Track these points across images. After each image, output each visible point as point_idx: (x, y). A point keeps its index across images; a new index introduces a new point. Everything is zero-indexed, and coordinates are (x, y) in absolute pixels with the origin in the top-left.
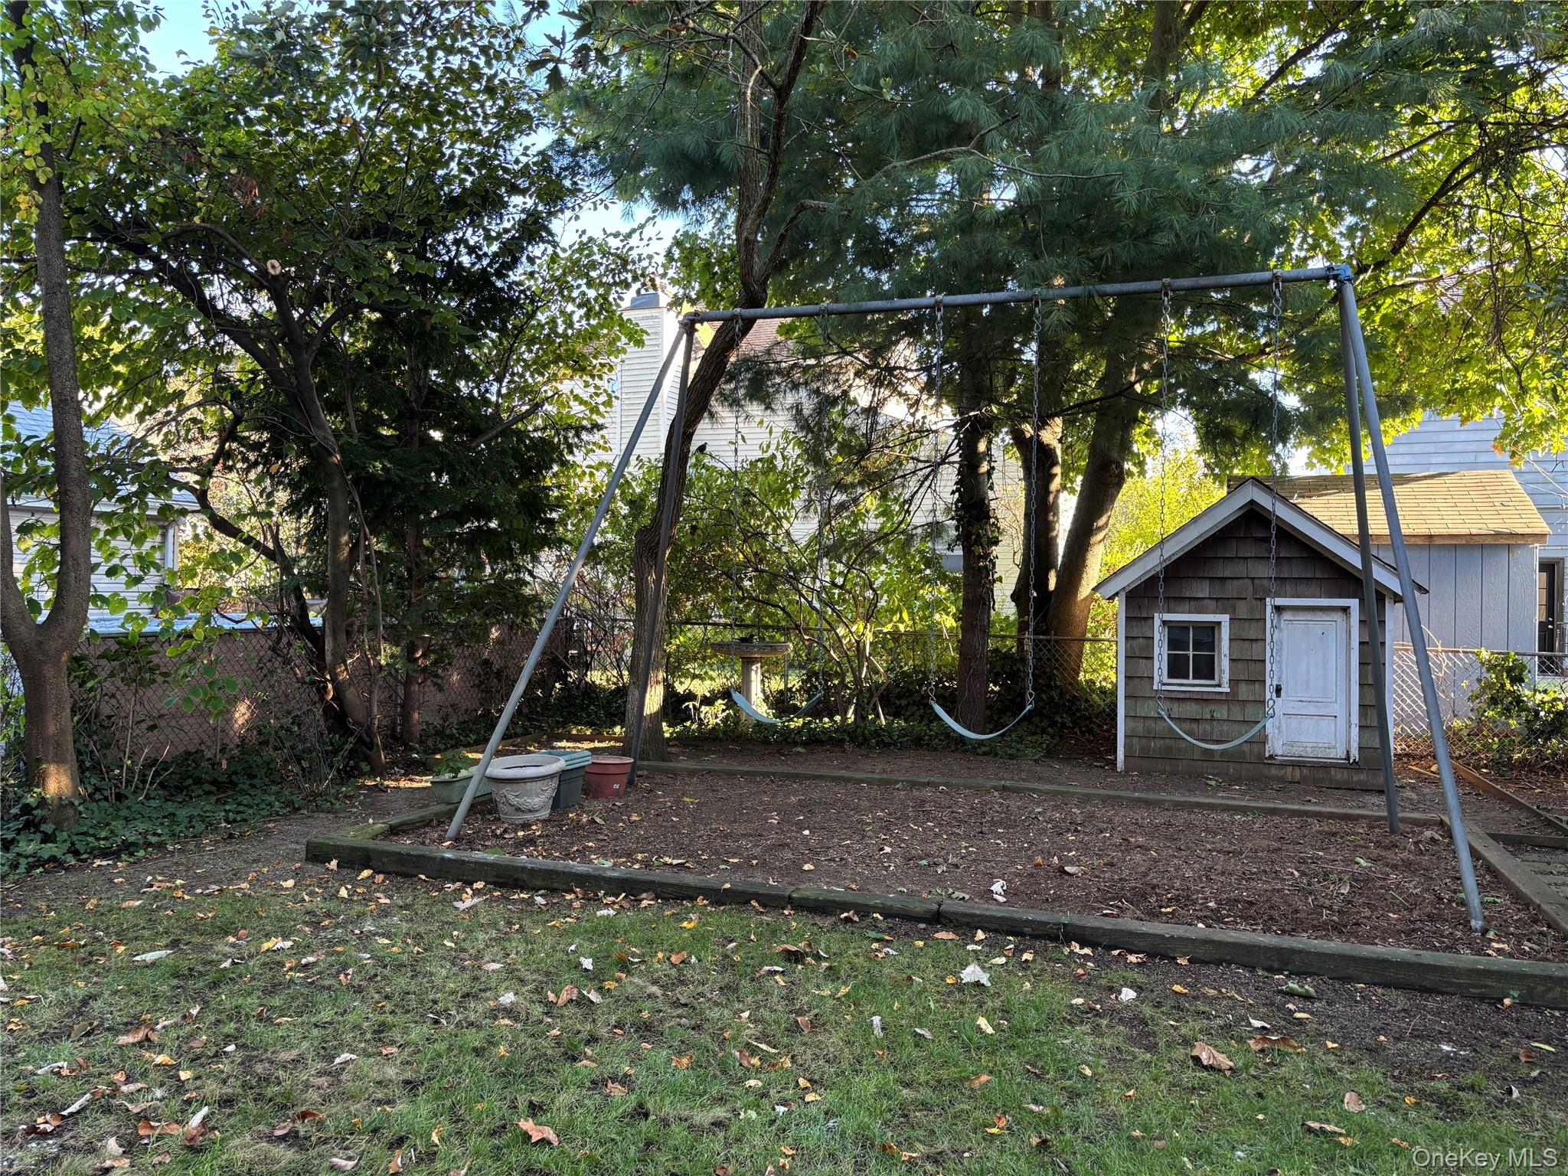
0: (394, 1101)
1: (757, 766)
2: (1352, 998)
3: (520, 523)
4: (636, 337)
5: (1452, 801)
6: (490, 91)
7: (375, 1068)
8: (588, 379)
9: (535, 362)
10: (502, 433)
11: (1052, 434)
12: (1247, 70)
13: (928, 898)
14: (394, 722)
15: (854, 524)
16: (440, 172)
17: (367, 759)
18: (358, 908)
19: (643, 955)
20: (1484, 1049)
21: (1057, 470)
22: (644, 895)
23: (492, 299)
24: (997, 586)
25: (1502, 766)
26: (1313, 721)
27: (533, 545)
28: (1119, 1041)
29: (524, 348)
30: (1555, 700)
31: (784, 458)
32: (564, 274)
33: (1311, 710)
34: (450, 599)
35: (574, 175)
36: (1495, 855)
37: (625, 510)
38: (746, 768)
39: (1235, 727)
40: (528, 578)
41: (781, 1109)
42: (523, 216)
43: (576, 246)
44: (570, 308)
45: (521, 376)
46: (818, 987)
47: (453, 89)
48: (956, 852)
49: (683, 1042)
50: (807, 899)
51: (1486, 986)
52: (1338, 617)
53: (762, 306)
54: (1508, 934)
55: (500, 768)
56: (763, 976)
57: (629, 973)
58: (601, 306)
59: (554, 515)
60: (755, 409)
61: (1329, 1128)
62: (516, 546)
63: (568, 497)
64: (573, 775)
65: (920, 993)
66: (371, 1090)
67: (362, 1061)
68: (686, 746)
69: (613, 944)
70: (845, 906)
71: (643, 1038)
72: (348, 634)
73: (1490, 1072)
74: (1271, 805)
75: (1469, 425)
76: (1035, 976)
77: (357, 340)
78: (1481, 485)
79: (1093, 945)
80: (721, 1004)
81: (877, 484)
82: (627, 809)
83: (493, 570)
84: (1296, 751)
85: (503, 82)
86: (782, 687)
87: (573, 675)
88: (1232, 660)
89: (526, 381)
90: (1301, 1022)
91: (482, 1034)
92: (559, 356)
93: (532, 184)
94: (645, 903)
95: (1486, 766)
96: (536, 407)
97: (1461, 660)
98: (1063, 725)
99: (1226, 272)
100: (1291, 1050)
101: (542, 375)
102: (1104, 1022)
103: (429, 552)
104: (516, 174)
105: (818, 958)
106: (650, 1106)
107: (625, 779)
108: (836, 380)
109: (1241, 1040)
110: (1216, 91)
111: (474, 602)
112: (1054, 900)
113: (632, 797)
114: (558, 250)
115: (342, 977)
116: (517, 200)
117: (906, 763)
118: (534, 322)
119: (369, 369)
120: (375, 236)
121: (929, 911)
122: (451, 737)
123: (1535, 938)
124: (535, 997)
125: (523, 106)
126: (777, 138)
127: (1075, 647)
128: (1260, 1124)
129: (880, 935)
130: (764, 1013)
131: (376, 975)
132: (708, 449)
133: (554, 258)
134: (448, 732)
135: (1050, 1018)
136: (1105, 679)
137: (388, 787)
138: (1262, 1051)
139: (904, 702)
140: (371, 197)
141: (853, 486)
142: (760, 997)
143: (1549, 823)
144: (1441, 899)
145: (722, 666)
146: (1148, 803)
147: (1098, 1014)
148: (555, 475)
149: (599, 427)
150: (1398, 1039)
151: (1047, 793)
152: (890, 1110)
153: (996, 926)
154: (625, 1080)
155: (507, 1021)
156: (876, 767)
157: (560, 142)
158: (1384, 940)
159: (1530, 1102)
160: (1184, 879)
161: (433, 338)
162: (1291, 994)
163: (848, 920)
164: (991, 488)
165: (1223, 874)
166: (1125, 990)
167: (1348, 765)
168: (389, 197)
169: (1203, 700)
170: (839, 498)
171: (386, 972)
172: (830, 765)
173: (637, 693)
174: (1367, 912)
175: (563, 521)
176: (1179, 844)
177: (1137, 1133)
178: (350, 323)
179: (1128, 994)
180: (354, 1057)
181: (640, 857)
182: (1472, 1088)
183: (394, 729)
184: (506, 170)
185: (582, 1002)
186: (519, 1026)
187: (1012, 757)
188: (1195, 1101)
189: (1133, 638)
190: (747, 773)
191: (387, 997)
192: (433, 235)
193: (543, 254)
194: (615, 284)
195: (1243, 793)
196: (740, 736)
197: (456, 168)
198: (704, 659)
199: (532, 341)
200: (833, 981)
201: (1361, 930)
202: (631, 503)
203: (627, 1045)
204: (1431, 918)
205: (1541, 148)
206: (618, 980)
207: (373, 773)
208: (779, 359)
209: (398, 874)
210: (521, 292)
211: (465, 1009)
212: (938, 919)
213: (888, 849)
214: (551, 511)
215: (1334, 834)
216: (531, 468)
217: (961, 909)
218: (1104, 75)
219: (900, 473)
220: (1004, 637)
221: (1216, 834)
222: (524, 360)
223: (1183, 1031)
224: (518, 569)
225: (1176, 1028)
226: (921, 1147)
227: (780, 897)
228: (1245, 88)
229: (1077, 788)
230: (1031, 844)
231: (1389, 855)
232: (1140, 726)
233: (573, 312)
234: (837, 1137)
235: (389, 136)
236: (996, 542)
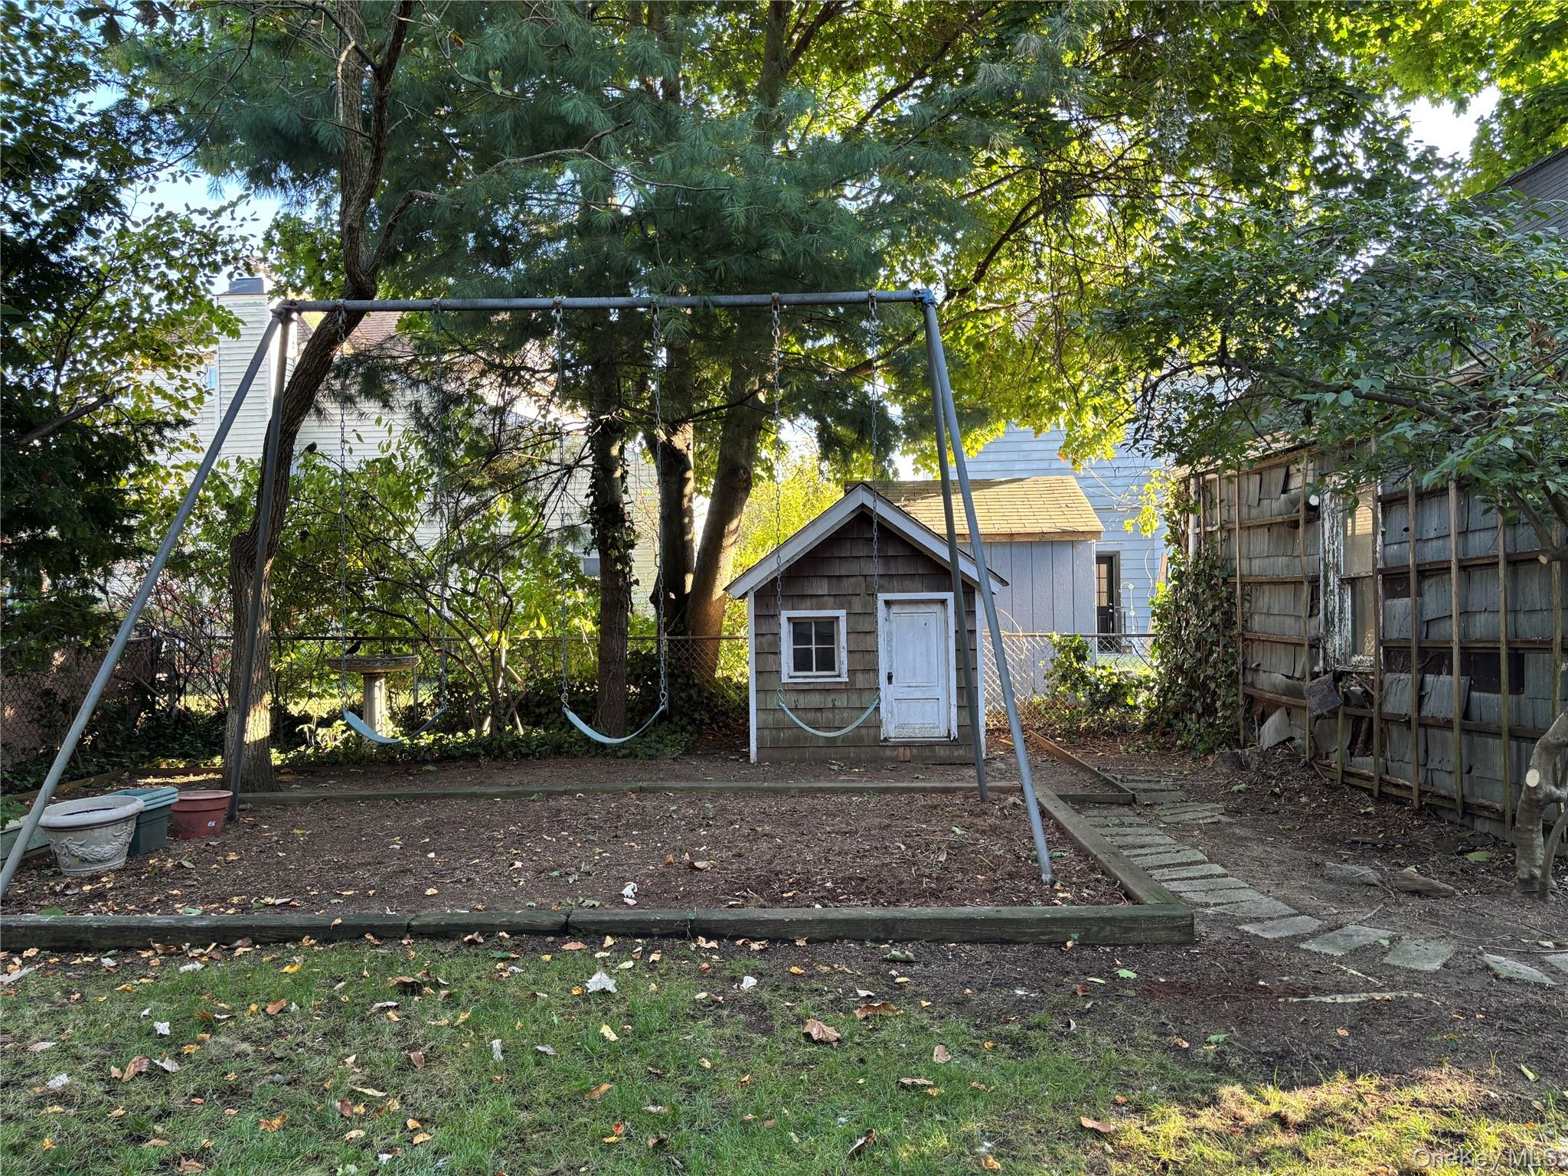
1: (383, 789)
2: (945, 957)
3: (85, 532)
4: (230, 326)
5: (1025, 770)
6: (34, 37)
8: (172, 370)
9: (102, 348)
10: (61, 428)
11: (684, 439)
12: (852, 102)
13: (556, 911)
15: (486, 528)
19: (233, 1010)
20: (1050, 988)
21: (690, 474)
22: (239, 943)
23: (45, 275)
24: (634, 588)
25: (1073, 735)
26: (920, 703)
27: (106, 556)
28: (739, 1029)
29: (89, 333)
30: (1111, 674)
31: (404, 458)
32: (137, 252)
33: (918, 694)
35: (145, 140)
36: (1063, 814)
37: (222, 515)
38: (366, 793)
39: (854, 713)
40: (98, 594)
41: (385, 1158)
42: (83, 183)
43: (152, 221)
44: (147, 289)
45: (86, 364)
46: (435, 1017)
48: (589, 859)
49: (275, 1101)
50: (428, 926)
51: (1052, 933)
52: (937, 608)
53: (371, 298)
54: (1071, 883)
55: (59, 814)
56: (374, 1014)
57: (214, 1031)
58: (186, 289)
59: (133, 522)
60: (372, 407)
61: (919, 1081)
62: (83, 560)
63: (150, 501)
64: (156, 816)
65: (544, 1009)
68: (301, 773)
69: (195, 1002)
70: (468, 929)
71: (228, 1104)
73: (1054, 1010)
74: (884, 785)
75: (1041, 436)
76: (661, 976)
78: (1051, 490)
79: (718, 937)
80: (324, 1052)
81: (509, 487)
82: (224, 848)
83: (54, 584)
84: (907, 733)
85: (51, 29)
86: (411, 702)
87: (162, 701)
88: (849, 652)
89: (92, 369)
90: (901, 986)
91: (22, 1128)
92: (135, 342)
93: (91, 147)
94: (240, 951)
95: (1060, 735)
96: (105, 399)
97: (1038, 643)
98: (702, 721)
99: (829, 290)
100: (890, 1014)
101: (114, 364)
102: (726, 1013)
104: (69, 134)
105: (437, 986)
107: (223, 815)
108: (458, 378)
109: (848, 1011)
110: (826, 119)
111: (29, 623)
112: (683, 897)
113: (232, 834)
114: (128, 224)
116: (73, 164)
117: (545, 772)
118: (102, 304)
121: (556, 923)
123: (1092, 885)
124: (96, 1075)
125: (78, 58)
126: (380, 121)
127: (711, 645)
128: (861, 1088)
129: (505, 955)
130: (374, 1054)
132: (319, 449)
133: (123, 232)
135: (674, 1017)
136: (741, 675)
138: (866, 1018)
139: (543, 710)
141: (483, 489)
142: (370, 1037)
143: (1107, 782)
144: (1019, 858)
145: (341, 684)
146: (775, 792)
147: (721, 1006)
148: (132, 476)
149: (186, 423)
150: (981, 990)
151: (682, 790)
152: (505, 1137)
153: (625, 930)
154: (202, 1155)
155: (57, 1108)
156: (514, 779)
157: (126, 103)
158: (972, 900)
159: (1084, 1032)
160: (805, 862)
162: (894, 961)
163: (472, 942)
164: (626, 492)
165: (839, 854)
166: (746, 978)
167: (951, 743)
169: (825, 690)
170: (468, 501)
172: (465, 782)
173: (237, 718)
174: (960, 876)
175: (144, 528)
176: (801, 829)
177: (750, 1116)
179: (749, 982)
181: (235, 900)
182: (1038, 1026)
184: (57, 129)
185: (155, 1073)
186: (72, 1112)
187: (651, 757)
188: (804, 1077)
189: (762, 635)
190: (368, 798)
193: (109, 227)
194: (202, 265)
195: (860, 775)
196: (363, 757)
198: (321, 677)
199: (97, 326)
200: (452, 1008)
201: (954, 894)
202: (228, 507)
203: (207, 1114)
204: (1011, 876)
205: (1090, 196)
206: (200, 1042)
208: (394, 354)
210: (82, 269)
211: (3, 1101)
212: (566, 930)
213: (518, 864)
214: (129, 517)
215: (935, 807)
216: (101, 469)
217: (590, 917)
218: (725, 93)
219: (533, 476)
220: (643, 639)
221: (835, 816)
222: (90, 346)
223: (798, 1010)
224: (85, 584)
225: (790, 1009)
226: (535, 1170)
227: (397, 927)
228: (849, 118)
229: (712, 783)
230: (664, 843)
231: (979, 821)
232: (770, 718)
233: (151, 295)
236: (632, 546)
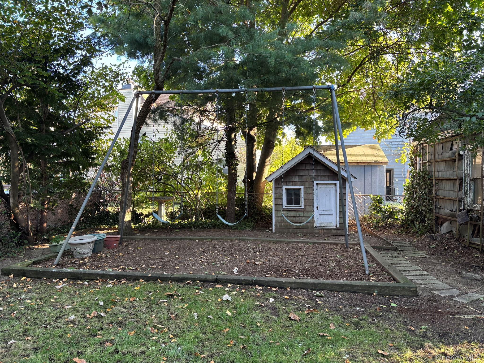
0: (29, 355)
1: (163, 236)
2: (334, 296)
3: (81, 159)
4: (122, 99)
5: (361, 238)
6: (68, 15)
7: (23, 345)
8: (106, 112)
9: (87, 106)
10: (76, 129)
11: (254, 132)
12: (309, 27)
13: (214, 275)
14: (37, 226)
15: (195, 159)
16: (51, 41)
17: (27, 239)
18: (20, 290)
19: (121, 299)
20: (368, 308)
21: (255, 143)
22: (122, 280)
23: (71, 84)
24: (238, 178)
25: (376, 227)
26: (327, 216)
27: (87, 166)
28: (268, 315)
29: (83, 101)
30: (390, 208)
31: (171, 138)
32: (97, 77)
33: (326, 213)
34: (57, 184)
35: (99, 45)
36: (373, 252)
37: (119, 154)
38: (159, 237)
39: (306, 218)
40: (85, 177)
41: (163, 345)
42: (82, 57)
43: (101, 68)
44: (99, 88)
45: (83, 110)
46: (178, 305)
47: (55, 13)
48: (223, 260)
49: (132, 326)
50: (176, 278)
51: (369, 290)
52: (333, 186)
53: (162, 90)
54: (375, 275)
55: (73, 240)
56: (160, 303)
57: (115, 305)
58: (110, 88)
59: (94, 156)
60: (162, 123)
61: (325, 334)
62: (81, 167)
63: (99, 150)
64: (100, 242)
65: (210, 305)
66: (21, 352)
67: (18, 343)
68: (140, 231)
69: (110, 296)
70: (188, 279)
71: (119, 326)
72: (19, 197)
73: (369, 315)
74: (315, 241)
75: (366, 131)
76: (245, 296)
77: (22, 96)
78: (371, 148)
79: (262, 286)
80: (146, 313)
81: (201, 147)
82: (118, 252)
83: (73, 174)
84: (323, 225)
85: (73, 12)
86: (172, 211)
87: (102, 208)
88: (304, 199)
89: (84, 112)
90: (319, 304)
91: (62, 330)
92: (96, 104)
93: (84, 47)
94: (123, 282)
95: (372, 227)
96: (88, 120)
97: (366, 198)
98: (258, 219)
99: (300, 85)
100: (316, 313)
101: (90, 110)
102: (264, 309)
103: (49, 168)
104: (79, 43)
105: (178, 296)
106: (119, 349)
107: (118, 242)
108: (187, 114)
109: (303, 311)
110: (300, 32)
111: (66, 185)
112: (252, 273)
113: (121, 248)
114: (94, 69)
115: (12, 314)
116: (79, 52)
117: (211, 233)
118: (87, 93)
119: (26, 106)
120: (27, 61)
121: (214, 279)
122: (58, 230)
123: (382, 275)
124: (82, 316)
125: (81, 20)
126: (166, 37)
127: (261, 196)
128: (306, 335)
129: (198, 287)
130: (160, 315)
131: (25, 313)
132: (147, 135)
133: (93, 72)
134: (57, 229)
135: (249, 309)
136: (270, 205)
137: (34, 248)
138: (308, 313)
139: (211, 214)
140: (26, 48)
141: (194, 147)
142: (159, 310)
143: (388, 243)
144: (358, 266)
145: (152, 205)
146: (280, 242)
147: (263, 307)
148: (94, 143)
149: (109, 127)
150: (345, 307)
151: (252, 240)
152: (198, 342)
153: (234, 282)
154: (112, 341)
155: (71, 325)
156: (202, 234)
157: (94, 34)
158: (343, 278)
159: (379, 323)
160: (290, 264)
161: (49, 97)
162: (317, 296)
163: (189, 283)
164: (236, 148)
165: (300, 262)
167: (337, 229)
168: (32, 48)
169: (296, 211)
170: (189, 151)
171: (29, 312)
172: (187, 235)
173: (122, 214)
174: (339, 271)
175: (97, 158)
176: (289, 254)
177: (272, 341)
178: (19, 90)
179: (272, 300)
180: (15, 341)
181: (121, 267)
182: (364, 319)
183: (37, 228)
184: (75, 42)
185: (99, 317)
186: (76, 326)
187: (242, 230)
188: (289, 330)
189: (277, 193)
190: (159, 239)
191: (29, 320)
192: (49, 62)
193: (89, 70)
194: (115, 81)
195: (307, 238)
196: (158, 227)
197: (57, 40)
198: (146, 202)
199: (86, 99)
200: (183, 303)
201: (337, 276)
202: (121, 152)
203: (113, 329)
204: (356, 271)
205: (386, 54)
206: (112, 308)
207: (29, 243)
208: (169, 107)
209: (35, 278)
210: (82, 82)
211: (57, 322)
212: (217, 281)
213: (203, 260)
214: (93, 155)
215: (331, 249)
216: (86, 141)
217: (224, 277)
218: (269, 25)
219: (209, 144)
220: (240, 193)
221: (299, 250)
222: (83, 105)
223: (287, 310)
224: (81, 174)
225: (285, 309)
226: (207, 353)
227: (167, 278)
228: (307, 32)
229: (261, 238)
230: (246, 256)
231: (345, 254)
232: (279, 219)
233: (100, 90)
234: (181, 353)
235: (32, 28)
236: (237, 165)
